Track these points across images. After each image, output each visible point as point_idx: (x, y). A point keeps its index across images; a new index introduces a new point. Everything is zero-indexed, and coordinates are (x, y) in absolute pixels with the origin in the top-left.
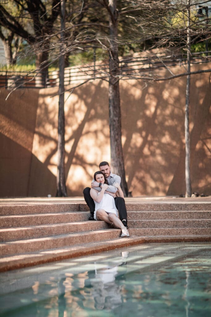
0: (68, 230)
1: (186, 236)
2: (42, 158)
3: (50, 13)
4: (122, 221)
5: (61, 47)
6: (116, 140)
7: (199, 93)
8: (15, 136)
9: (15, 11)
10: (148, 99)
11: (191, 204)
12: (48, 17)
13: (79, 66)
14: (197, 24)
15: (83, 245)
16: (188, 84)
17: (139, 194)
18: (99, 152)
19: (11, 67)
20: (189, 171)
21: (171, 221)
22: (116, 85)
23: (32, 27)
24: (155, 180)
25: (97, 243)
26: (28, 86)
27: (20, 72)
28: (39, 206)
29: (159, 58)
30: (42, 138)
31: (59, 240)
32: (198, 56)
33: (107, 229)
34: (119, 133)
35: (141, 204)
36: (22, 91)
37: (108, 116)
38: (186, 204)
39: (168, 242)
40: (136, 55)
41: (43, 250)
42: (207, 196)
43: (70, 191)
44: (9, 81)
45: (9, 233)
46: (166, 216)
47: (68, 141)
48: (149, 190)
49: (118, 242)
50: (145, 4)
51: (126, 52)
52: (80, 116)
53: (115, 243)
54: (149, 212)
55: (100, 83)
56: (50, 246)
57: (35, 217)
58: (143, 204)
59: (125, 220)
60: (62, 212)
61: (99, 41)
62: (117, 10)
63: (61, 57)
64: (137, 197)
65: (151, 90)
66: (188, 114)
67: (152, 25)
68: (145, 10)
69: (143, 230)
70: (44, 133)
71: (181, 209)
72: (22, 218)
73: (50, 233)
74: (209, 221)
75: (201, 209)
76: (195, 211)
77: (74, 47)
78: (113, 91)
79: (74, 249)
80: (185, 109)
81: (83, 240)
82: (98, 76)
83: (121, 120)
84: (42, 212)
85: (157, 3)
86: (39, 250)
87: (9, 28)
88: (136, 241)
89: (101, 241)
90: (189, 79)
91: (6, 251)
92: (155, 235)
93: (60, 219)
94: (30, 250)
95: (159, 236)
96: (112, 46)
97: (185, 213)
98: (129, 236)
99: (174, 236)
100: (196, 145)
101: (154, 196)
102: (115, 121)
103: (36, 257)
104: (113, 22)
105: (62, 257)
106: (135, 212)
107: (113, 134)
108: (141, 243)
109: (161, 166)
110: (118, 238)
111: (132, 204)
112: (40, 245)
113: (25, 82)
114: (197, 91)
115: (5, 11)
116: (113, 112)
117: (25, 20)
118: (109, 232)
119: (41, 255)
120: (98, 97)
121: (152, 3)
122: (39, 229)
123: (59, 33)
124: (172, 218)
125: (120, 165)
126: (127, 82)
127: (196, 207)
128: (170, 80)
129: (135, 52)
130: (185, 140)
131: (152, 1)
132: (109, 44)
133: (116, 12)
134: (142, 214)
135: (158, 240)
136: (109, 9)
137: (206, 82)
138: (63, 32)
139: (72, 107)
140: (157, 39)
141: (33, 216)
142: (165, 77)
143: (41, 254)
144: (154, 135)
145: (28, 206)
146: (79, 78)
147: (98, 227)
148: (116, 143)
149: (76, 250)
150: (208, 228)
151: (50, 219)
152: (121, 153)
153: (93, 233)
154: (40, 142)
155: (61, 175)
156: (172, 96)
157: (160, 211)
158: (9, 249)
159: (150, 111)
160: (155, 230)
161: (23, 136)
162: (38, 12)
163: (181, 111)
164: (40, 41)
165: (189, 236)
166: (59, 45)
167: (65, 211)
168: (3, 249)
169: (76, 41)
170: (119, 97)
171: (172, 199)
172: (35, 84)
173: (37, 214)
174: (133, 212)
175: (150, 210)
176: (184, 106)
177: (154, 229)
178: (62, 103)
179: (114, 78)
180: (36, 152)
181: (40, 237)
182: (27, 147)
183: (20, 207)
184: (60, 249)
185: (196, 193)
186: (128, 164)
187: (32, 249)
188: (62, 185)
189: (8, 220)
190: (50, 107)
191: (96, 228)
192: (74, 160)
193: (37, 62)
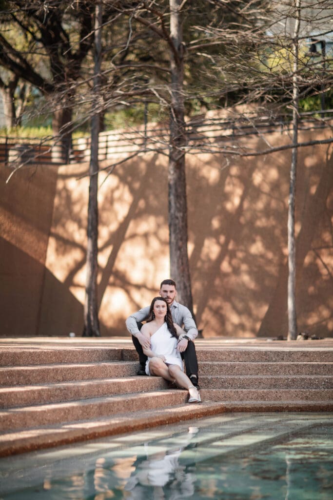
0: (105, 390)
1: (291, 402)
2: (60, 275)
3: (77, 47)
4: (191, 377)
5: (95, 100)
6: (179, 249)
7: (310, 176)
8: (19, 240)
9: (20, 43)
10: (229, 184)
11: (299, 352)
12: (74, 52)
13: (121, 130)
14: (310, 69)
15: (130, 415)
16: (294, 162)
17: (213, 335)
18: (150, 266)
19: (12, 131)
20: (293, 299)
21: (267, 379)
22: (181, 161)
23: (47, 67)
24: (239, 313)
25: (151, 413)
26: (42, 160)
27: (28, 138)
28: (60, 352)
29: (250, 120)
30: (61, 243)
31: (91, 406)
32: (308, 118)
33: (167, 390)
34: (184, 238)
35: (220, 350)
36: (33, 168)
37: (167, 211)
38: (290, 352)
39: (262, 411)
40: (211, 114)
41: (66, 422)
42: (321, 339)
43: (105, 327)
44: (11, 153)
45: (13, 395)
46: (258, 371)
47: (102, 249)
48: (229, 328)
49: (184, 410)
50: (228, 36)
51: (195, 110)
52: (122, 210)
53: (179, 413)
54: (232, 363)
55: (155, 158)
56: (78, 417)
57: (53, 370)
58: (222, 350)
59: (195, 376)
60: (95, 361)
61: (155, 92)
62: (184, 43)
63: (94, 116)
64: (211, 339)
65: (234, 171)
66: (293, 209)
67: (239, 68)
68: (227, 44)
69: (223, 392)
70: (65, 235)
71: (283, 359)
72: (33, 371)
73: (76, 395)
74: (327, 379)
75: (314, 359)
76: (305, 363)
77: (115, 100)
78: (175, 172)
79: (115, 421)
80: (289, 201)
81: (128, 407)
82: (151, 147)
83: (187, 216)
84: (63, 361)
85: (247, 35)
86: (60, 423)
87: (12, 70)
88: (211, 409)
89: (156, 408)
90: (296, 154)
91: (9, 423)
92: (241, 400)
93: (93, 373)
94: (46, 422)
95: (247, 402)
96: (174, 101)
97: (289, 366)
98: (200, 400)
99: (272, 402)
100: (304, 258)
101: (237, 338)
102: (177, 218)
103: (56, 434)
104: (176, 63)
105: (97, 435)
106: (210, 363)
107: (175, 238)
108: (219, 413)
109: (248, 289)
110: (183, 404)
111: (205, 350)
112: (62, 414)
113: (37, 155)
114: (307, 172)
115: (5, 42)
116: (175, 203)
117: (37, 58)
118: (169, 395)
119: (64, 431)
120: (151, 180)
121: (239, 34)
122: (60, 389)
123: (92, 79)
124: (269, 373)
125: (185, 287)
126: (196, 157)
127: (305, 356)
128: (266, 156)
129: (209, 109)
130: (288, 250)
131: (239, 31)
132: (171, 97)
133: (181, 47)
134: (221, 366)
135: (246, 408)
136: (170, 42)
137: (321, 159)
138: (98, 77)
139: (109, 195)
140: (246, 91)
141: (51, 367)
142: (257, 151)
143: (64, 428)
144: (238, 242)
145: (42, 352)
146: (120, 149)
147: (152, 386)
148: (178, 252)
149: (119, 424)
150: (326, 390)
151: (77, 373)
152: (186, 270)
153: (145, 397)
154: (57, 250)
155: (92, 303)
156: (267, 180)
157: (248, 363)
158: (13, 421)
159: (233, 204)
160: (242, 392)
161: (31, 240)
162: (57, 46)
163: (281, 205)
164: (62, 91)
165: (294, 402)
166: (92, 98)
167: (100, 361)
168: (4, 421)
169: (118, 91)
170: (184, 179)
171: (267, 343)
172: (51, 158)
173: (56, 365)
174: (207, 362)
175: (234, 360)
176: (286, 196)
177: (241, 390)
178: (93, 189)
179: (178, 151)
180: (51, 265)
181: (61, 402)
182: (37, 258)
183: (30, 353)
184: (93, 422)
185: (304, 334)
186: (197, 286)
187: (49, 421)
188: (92, 318)
189: (11, 374)
190: (75, 195)
191: (149, 388)
192: (112, 279)
193: (56, 123)
